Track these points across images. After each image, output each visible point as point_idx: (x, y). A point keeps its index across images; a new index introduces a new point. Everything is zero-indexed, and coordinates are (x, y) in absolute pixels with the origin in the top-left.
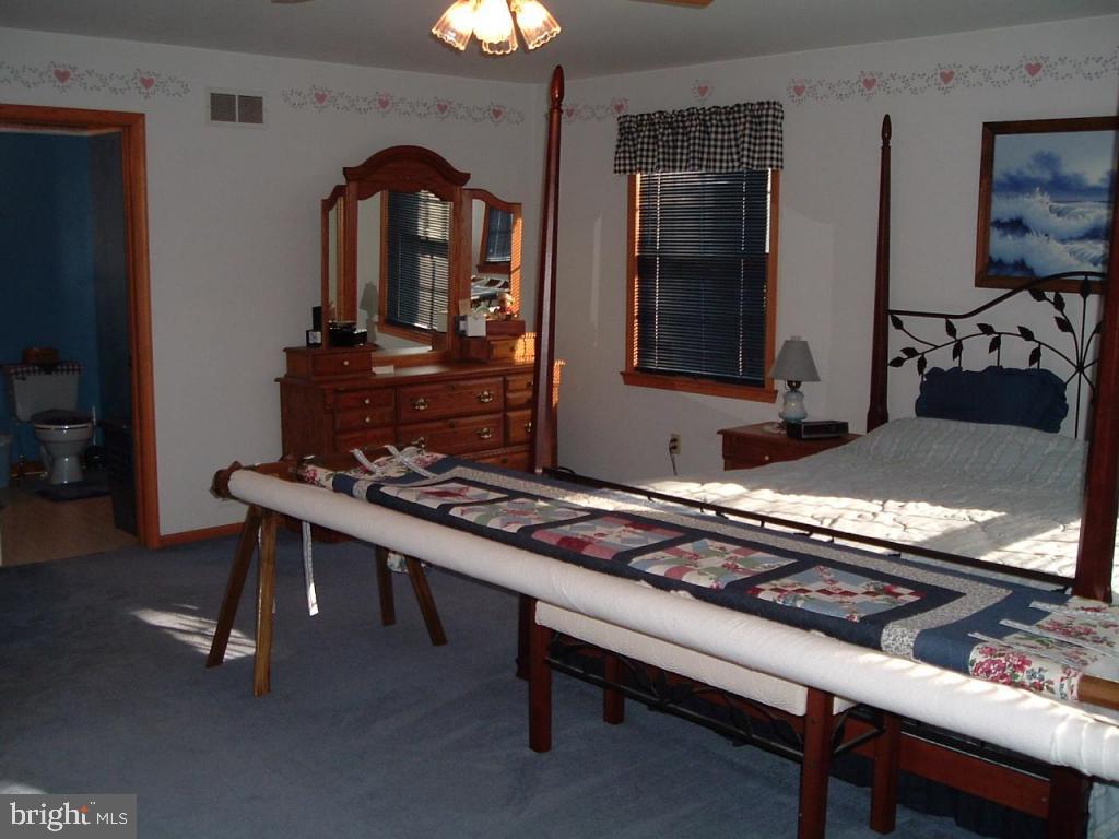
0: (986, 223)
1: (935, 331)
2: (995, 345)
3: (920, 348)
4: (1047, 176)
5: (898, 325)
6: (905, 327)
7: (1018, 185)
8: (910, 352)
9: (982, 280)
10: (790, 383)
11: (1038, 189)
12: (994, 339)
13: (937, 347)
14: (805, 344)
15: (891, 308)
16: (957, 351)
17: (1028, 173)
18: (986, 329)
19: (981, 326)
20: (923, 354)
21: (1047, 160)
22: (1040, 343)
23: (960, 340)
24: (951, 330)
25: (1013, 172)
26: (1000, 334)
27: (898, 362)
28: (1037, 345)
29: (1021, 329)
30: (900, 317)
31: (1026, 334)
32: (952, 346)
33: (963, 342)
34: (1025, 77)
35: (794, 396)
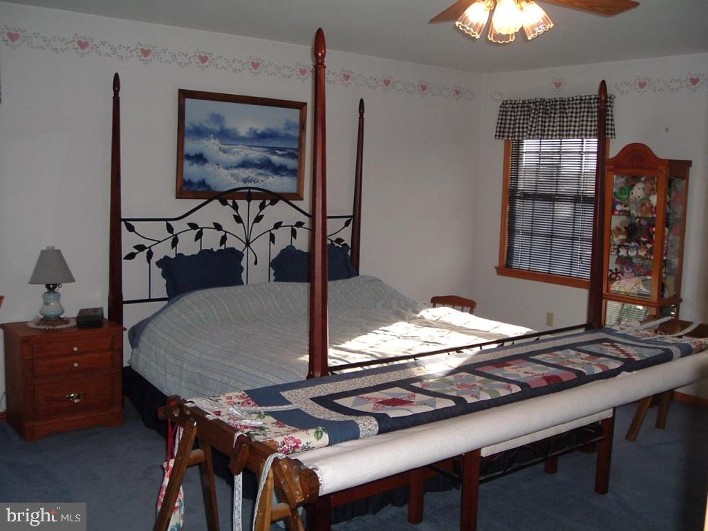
0: (182, 156)
1: (159, 230)
2: (199, 236)
3: (147, 244)
4: (217, 128)
5: (131, 229)
6: (136, 230)
7: (200, 132)
8: (140, 248)
9: (180, 195)
10: (48, 286)
11: (212, 135)
12: (198, 232)
13: (159, 242)
14: (59, 251)
15: (122, 217)
16: (175, 243)
17: (205, 125)
18: (193, 226)
19: (190, 224)
20: (150, 247)
21: (217, 118)
22: (226, 232)
23: (176, 235)
24: (170, 229)
25: (197, 124)
26: (202, 229)
27: (131, 256)
28: (224, 233)
29: (215, 224)
30: (132, 223)
31: (218, 227)
32: (171, 240)
33: (178, 236)
34: (198, 63)
35: (52, 296)
